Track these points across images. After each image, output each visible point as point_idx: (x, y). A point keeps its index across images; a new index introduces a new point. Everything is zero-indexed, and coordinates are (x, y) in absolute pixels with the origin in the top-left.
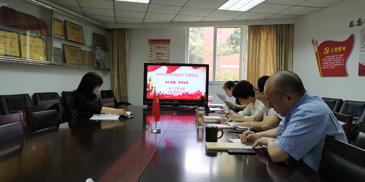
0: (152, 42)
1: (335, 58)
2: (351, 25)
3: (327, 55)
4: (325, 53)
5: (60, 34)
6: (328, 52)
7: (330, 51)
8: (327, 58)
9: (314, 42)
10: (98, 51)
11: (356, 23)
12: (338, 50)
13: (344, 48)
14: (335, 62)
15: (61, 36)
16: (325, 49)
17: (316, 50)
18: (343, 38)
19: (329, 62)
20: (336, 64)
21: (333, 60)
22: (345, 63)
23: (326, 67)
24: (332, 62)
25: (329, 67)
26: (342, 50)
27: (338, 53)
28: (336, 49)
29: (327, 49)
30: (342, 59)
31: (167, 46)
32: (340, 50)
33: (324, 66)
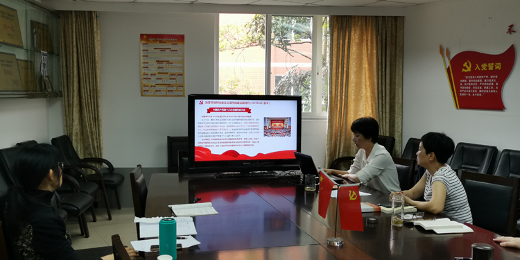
0: (147, 40)
1: (483, 80)
2: (511, 30)
3: (468, 74)
6: (469, 69)
7: (473, 68)
8: (468, 80)
9: (443, 51)
10: (44, 59)
12: (487, 68)
13: (498, 66)
14: (483, 86)
16: (465, 65)
17: (448, 64)
18: (497, 51)
19: (472, 87)
20: (483, 89)
21: (478, 83)
22: (500, 90)
23: (467, 93)
24: (477, 86)
25: (471, 93)
26: (494, 68)
27: (488, 73)
28: (484, 66)
29: (468, 65)
31: (178, 47)
32: (491, 68)
33: (463, 92)
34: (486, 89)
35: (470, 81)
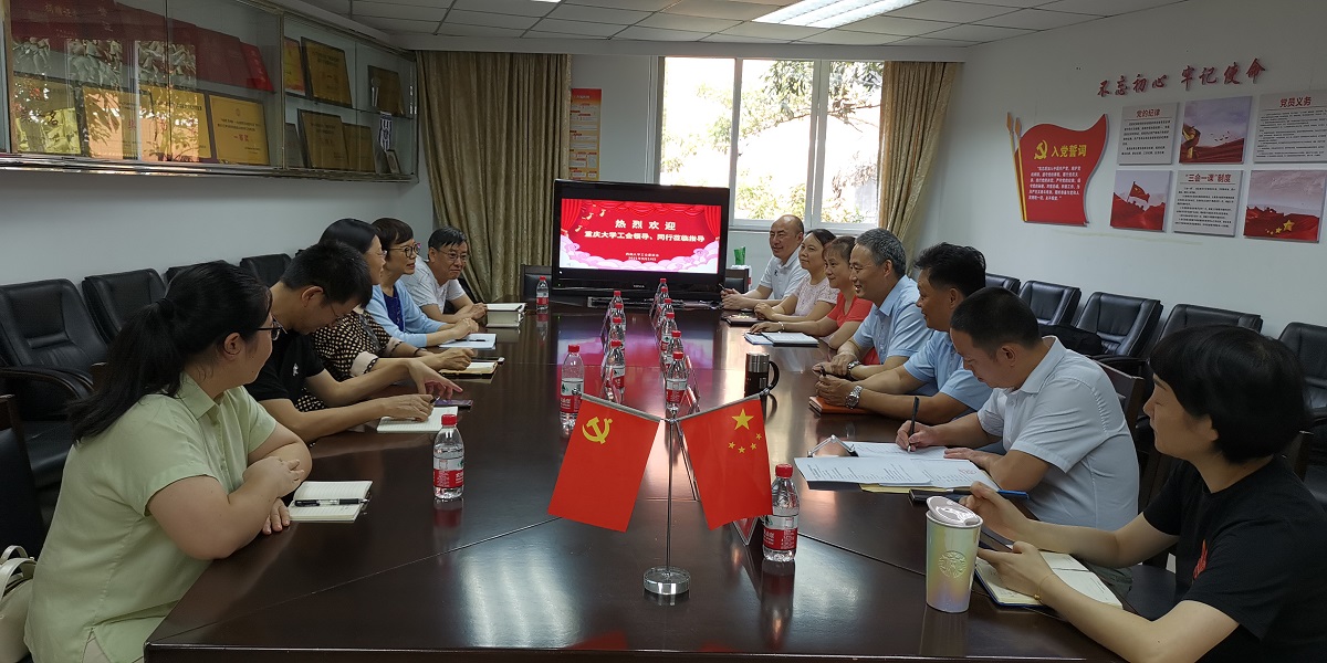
1: (1061, 173)
2: (1103, 92)
3: (1043, 163)
4: (1037, 156)
5: (295, 83)
6: (1044, 156)
7: (1049, 154)
8: (1041, 173)
9: (1013, 124)
10: (386, 125)
11: (1114, 87)
12: (1068, 153)
13: (1083, 151)
14: (1060, 184)
15: (296, 88)
16: (1039, 147)
17: (1017, 146)
18: (1083, 124)
19: (1045, 184)
20: (1060, 189)
21: (1055, 178)
22: (1082, 191)
23: (1039, 195)
24: (1053, 182)
25: (1045, 196)
26: (1077, 153)
27: (1069, 162)
28: (1064, 149)
29: (1043, 147)
30: (1076, 179)
31: (591, 108)
32: (1073, 155)
33: (1034, 194)
34: (1064, 189)
35: (1044, 174)
